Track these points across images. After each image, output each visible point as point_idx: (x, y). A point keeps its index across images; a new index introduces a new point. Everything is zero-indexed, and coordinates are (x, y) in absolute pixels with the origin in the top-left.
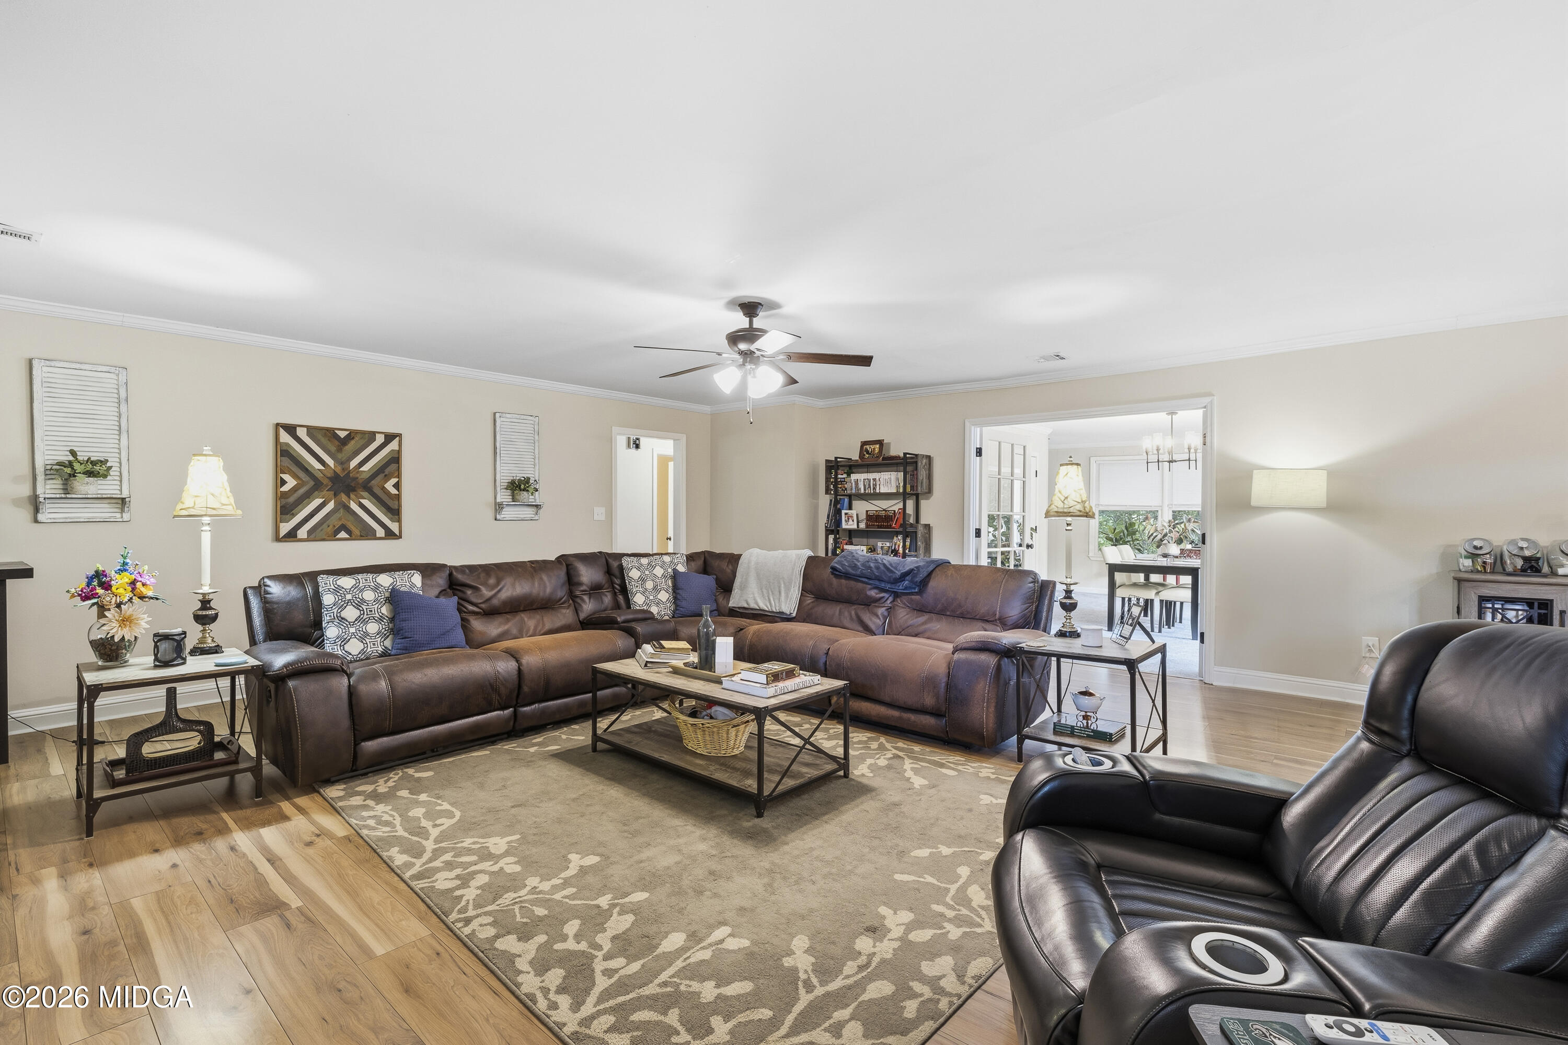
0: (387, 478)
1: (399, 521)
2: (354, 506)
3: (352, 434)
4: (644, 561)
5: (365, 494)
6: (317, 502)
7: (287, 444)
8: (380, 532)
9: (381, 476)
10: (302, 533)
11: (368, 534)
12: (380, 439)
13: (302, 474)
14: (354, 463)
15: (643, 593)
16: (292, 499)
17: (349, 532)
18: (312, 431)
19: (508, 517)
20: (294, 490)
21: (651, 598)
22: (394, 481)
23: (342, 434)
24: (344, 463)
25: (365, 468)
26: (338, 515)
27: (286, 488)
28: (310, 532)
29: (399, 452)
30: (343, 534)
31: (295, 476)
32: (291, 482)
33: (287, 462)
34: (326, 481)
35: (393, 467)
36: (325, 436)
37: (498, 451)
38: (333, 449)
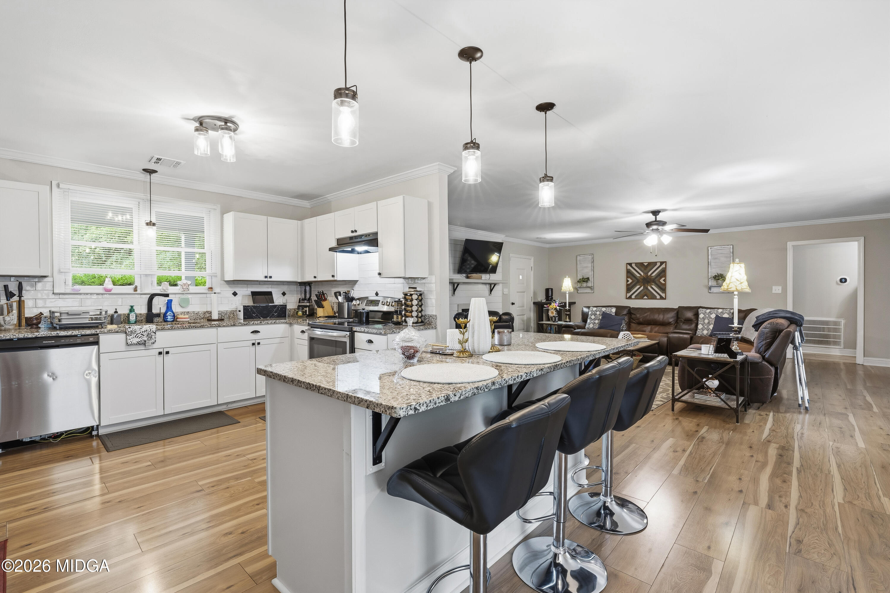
0: (661, 278)
1: (665, 293)
2: (649, 288)
3: (649, 264)
4: (708, 311)
5: (653, 284)
6: (638, 287)
7: (630, 269)
8: (658, 297)
9: (659, 277)
10: (633, 297)
11: (654, 298)
12: (658, 264)
13: (634, 278)
14: (649, 274)
15: (703, 325)
16: (630, 286)
17: (647, 297)
18: (636, 264)
19: (715, 291)
20: (631, 283)
21: (706, 327)
22: (663, 279)
23: (646, 264)
24: (646, 274)
25: (653, 275)
26: (644, 291)
27: (629, 283)
28: (635, 296)
29: (666, 268)
30: (645, 297)
31: (631, 279)
32: (630, 281)
33: (629, 275)
34: (641, 280)
35: (663, 274)
36: (640, 265)
37: (710, 263)
38: (643, 269)
